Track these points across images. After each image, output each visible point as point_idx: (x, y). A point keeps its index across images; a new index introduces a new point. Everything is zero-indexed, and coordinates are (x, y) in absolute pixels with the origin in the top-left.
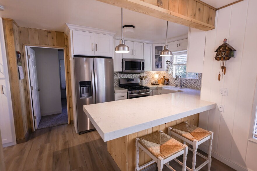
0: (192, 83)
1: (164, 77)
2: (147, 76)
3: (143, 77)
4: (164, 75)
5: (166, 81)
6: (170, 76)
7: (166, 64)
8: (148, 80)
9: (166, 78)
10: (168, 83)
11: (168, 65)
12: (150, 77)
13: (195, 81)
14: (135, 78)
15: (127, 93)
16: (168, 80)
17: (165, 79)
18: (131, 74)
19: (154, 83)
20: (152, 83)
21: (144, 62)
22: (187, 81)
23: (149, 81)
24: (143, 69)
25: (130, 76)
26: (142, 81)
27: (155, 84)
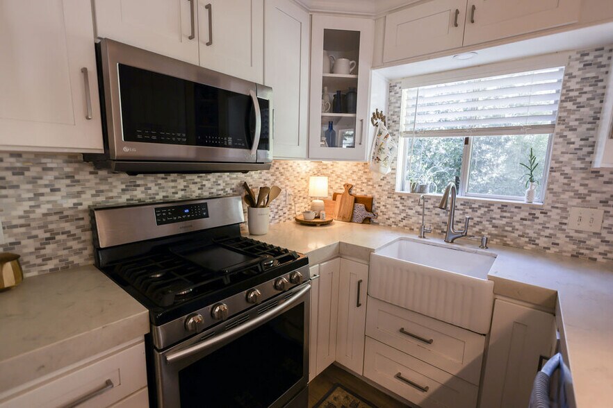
0: (504, 221)
1: (349, 188)
2: (277, 184)
3: (263, 190)
4: (350, 182)
5: (361, 206)
6: (383, 183)
7: (370, 129)
8: (283, 203)
9: (358, 192)
10: (370, 215)
11: (380, 134)
12: (290, 191)
13: (524, 214)
14: (218, 197)
15: (149, 340)
16: (368, 203)
17: (357, 200)
18: (189, 177)
19: (311, 217)
20: (301, 218)
21: (267, 102)
22: (474, 210)
23: (285, 210)
24: (264, 143)
25: (181, 183)
26: (259, 210)
27: (314, 225)
